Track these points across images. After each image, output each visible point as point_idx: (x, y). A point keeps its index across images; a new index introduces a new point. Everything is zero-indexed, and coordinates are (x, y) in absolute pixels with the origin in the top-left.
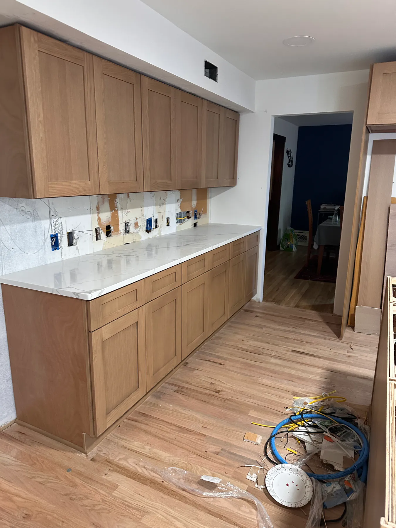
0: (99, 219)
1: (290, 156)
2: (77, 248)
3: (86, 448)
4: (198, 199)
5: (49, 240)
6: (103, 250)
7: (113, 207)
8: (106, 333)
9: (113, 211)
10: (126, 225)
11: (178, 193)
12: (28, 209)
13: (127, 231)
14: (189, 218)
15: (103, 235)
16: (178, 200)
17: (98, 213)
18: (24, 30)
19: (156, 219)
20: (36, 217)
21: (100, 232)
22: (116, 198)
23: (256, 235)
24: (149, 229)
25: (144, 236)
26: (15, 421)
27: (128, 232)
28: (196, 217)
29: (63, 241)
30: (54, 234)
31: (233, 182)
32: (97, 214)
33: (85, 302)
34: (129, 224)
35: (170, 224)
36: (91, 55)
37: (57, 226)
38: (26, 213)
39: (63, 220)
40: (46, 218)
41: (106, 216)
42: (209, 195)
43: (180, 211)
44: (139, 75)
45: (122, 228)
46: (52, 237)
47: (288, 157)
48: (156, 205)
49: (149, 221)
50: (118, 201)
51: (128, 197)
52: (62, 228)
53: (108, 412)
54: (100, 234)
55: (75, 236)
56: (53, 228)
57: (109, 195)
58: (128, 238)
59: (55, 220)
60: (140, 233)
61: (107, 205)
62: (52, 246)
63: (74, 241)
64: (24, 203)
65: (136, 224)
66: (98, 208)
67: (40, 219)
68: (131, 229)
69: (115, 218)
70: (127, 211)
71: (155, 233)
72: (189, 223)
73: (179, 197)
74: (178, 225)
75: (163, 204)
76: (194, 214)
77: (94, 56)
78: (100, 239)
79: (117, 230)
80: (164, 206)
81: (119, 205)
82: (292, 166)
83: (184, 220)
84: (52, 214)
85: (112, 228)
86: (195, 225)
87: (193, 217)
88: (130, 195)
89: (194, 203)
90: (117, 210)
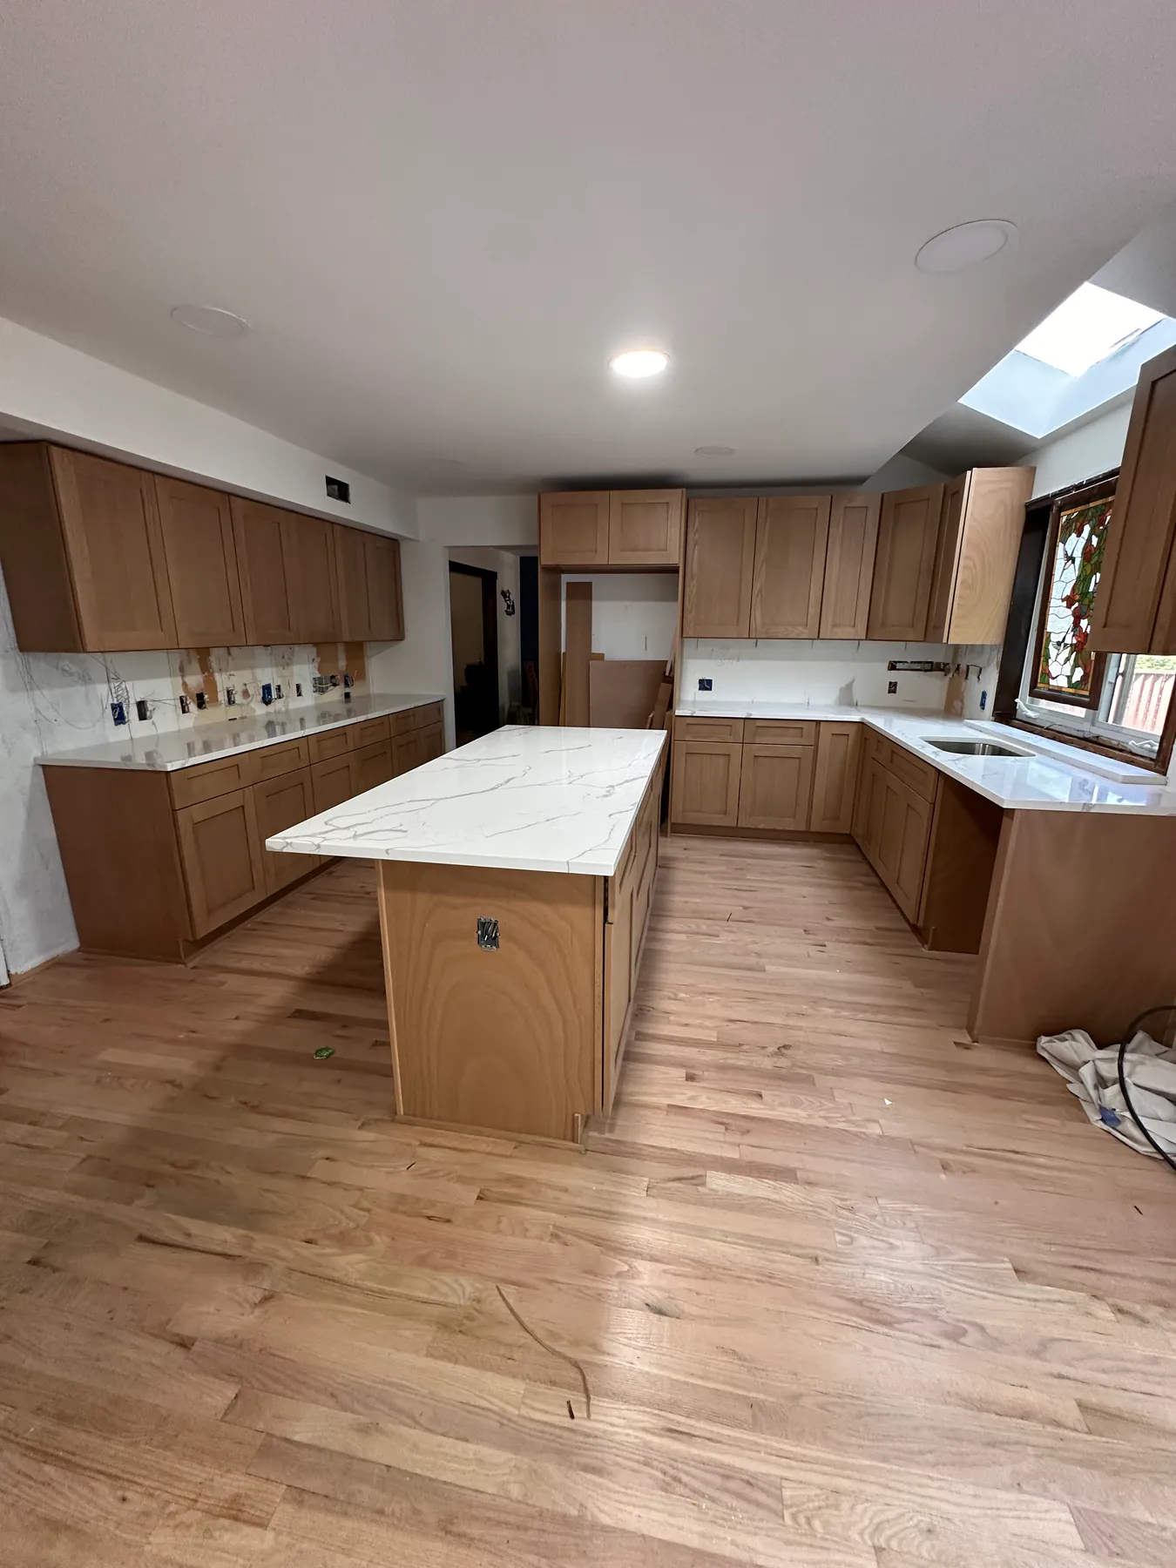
0: (185, 684)
1: (509, 600)
2: (153, 723)
3: (185, 957)
4: (348, 660)
5: (109, 710)
6: (194, 727)
7: (205, 668)
8: (198, 813)
9: (206, 674)
10: (229, 693)
11: (312, 651)
12: (74, 669)
13: (231, 702)
14: (335, 685)
15: (193, 707)
16: (313, 660)
17: (183, 676)
18: (54, 449)
19: (279, 686)
20: (86, 680)
21: (188, 702)
22: (209, 655)
23: (438, 706)
24: (267, 700)
25: (260, 710)
26: (79, 950)
27: (234, 702)
28: (347, 685)
29: (132, 713)
30: (116, 702)
31: (399, 635)
32: (180, 679)
33: (164, 774)
34: (234, 692)
35: (303, 693)
36: (151, 475)
37: (120, 693)
38: (71, 674)
39: (129, 685)
40: (101, 682)
41: (195, 681)
42: (368, 652)
43: (319, 676)
44: (226, 497)
45: (222, 697)
46: (114, 707)
47: (506, 601)
48: (276, 665)
49: (267, 689)
50: (213, 661)
51: (229, 654)
52: (127, 695)
53: (210, 912)
54: (187, 705)
55: (149, 706)
56: (115, 695)
57: (198, 650)
58: (234, 712)
59: (116, 684)
60: (252, 705)
61: (196, 666)
62: (115, 720)
63: (148, 714)
64: (67, 660)
65: (246, 693)
66: (182, 669)
67: (94, 683)
68: (238, 698)
69: (210, 683)
70: (228, 673)
71: (278, 705)
72: (335, 695)
73: (315, 654)
74: (317, 694)
75: (288, 665)
76: (343, 680)
77: (156, 476)
78: (188, 712)
79: (215, 700)
80: (290, 667)
81: (214, 665)
82: (513, 613)
83: (327, 688)
84: (112, 676)
85: (206, 696)
86: (347, 695)
87: (343, 685)
88: (233, 650)
89: (342, 664)
90: (213, 672)
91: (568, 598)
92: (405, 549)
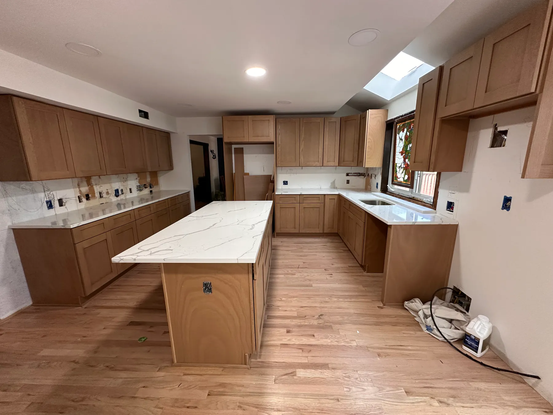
0: (80, 191)
1: (214, 153)
2: (66, 208)
3: (81, 304)
4: (151, 178)
5: (45, 204)
6: (85, 208)
7: (89, 184)
8: (86, 244)
9: (90, 186)
10: (100, 193)
11: (136, 175)
12: (28, 187)
13: (101, 197)
14: (146, 188)
15: (84, 200)
16: (136, 179)
17: (79, 188)
18: (14, 98)
19: (122, 190)
20: (33, 191)
21: (82, 198)
22: (91, 179)
23: (188, 194)
24: (117, 195)
25: (114, 199)
26: (32, 305)
27: (102, 197)
28: (151, 187)
29: (56, 204)
30: (48, 200)
31: (171, 167)
32: (78, 188)
33: (70, 230)
34: (102, 193)
35: (132, 192)
36: (61, 109)
37: (50, 196)
38: (26, 190)
39: (54, 193)
40: (40, 192)
41: (85, 189)
42: (159, 175)
43: (139, 184)
44: (96, 117)
45: (97, 195)
46: (47, 202)
47: (212, 154)
48: (120, 181)
49: (117, 191)
50: (93, 181)
51: (100, 178)
52: (54, 197)
53: (92, 284)
54: (81, 199)
55: (64, 201)
56: (47, 197)
57: (86, 177)
58: (103, 201)
59: (48, 193)
60: (110, 197)
61: (85, 183)
62: (48, 207)
63: (64, 204)
64: (24, 184)
65: (108, 193)
66: (79, 185)
67: (37, 193)
68: (104, 195)
69: (92, 190)
70: (100, 186)
71: (122, 197)
72: (146, 191)
73: (138, 177)
74: (138, 192)
75: (126, 181)
76: (149, 185)
77: (64, 109)
78: (82, 202)
79: (94, 196)
80: (126, 182)
81: (93, 183)
82: (215, 158)
83: (143, 189)
84: (46, 189)
85: (90, 195)
86: (151, 191)
87: (149, 188)
88: (101, 177)
89: (149, 180)
90: (93, 186)
91: (235, 154)
92: (172, 137)
